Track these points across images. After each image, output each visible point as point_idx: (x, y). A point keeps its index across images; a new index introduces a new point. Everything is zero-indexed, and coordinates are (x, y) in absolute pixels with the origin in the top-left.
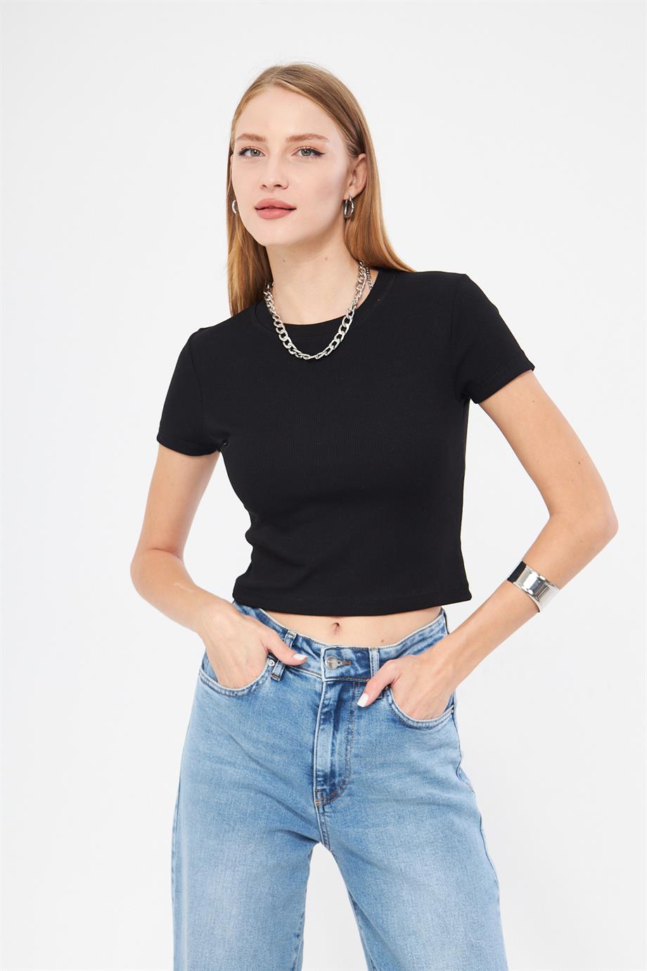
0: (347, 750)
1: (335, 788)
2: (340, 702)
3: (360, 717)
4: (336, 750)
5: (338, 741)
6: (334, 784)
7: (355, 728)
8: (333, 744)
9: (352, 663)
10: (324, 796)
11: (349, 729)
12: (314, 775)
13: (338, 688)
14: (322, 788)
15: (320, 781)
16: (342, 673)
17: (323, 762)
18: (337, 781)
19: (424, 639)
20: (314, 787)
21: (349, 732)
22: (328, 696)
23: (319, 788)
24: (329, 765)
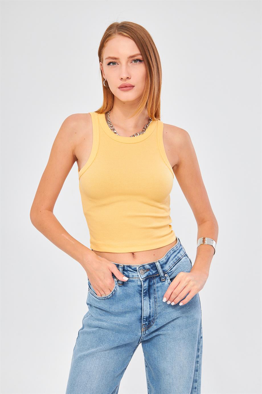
0: (155, 305)
1: (150, 322)
2: (150, 286)
3: (158, 291)
4: (152, 307)
5: (151, 303)
6: (150, 320)
7: (157, 296)
8: (150, 304)
9: (150, 270)
10: (146, 326)
11: (155, 297)
12: (142, 318)
13: (148, 281)
14: (145, 323)
15: (144, 320)
16: (147, 275)
17: (146, 313)
18: (151, 319)
19: (175, 252)
20: (142, 323)
21: (155, 298)
22: (145, 285)
23: (144, 323)
24: (149, 313)
